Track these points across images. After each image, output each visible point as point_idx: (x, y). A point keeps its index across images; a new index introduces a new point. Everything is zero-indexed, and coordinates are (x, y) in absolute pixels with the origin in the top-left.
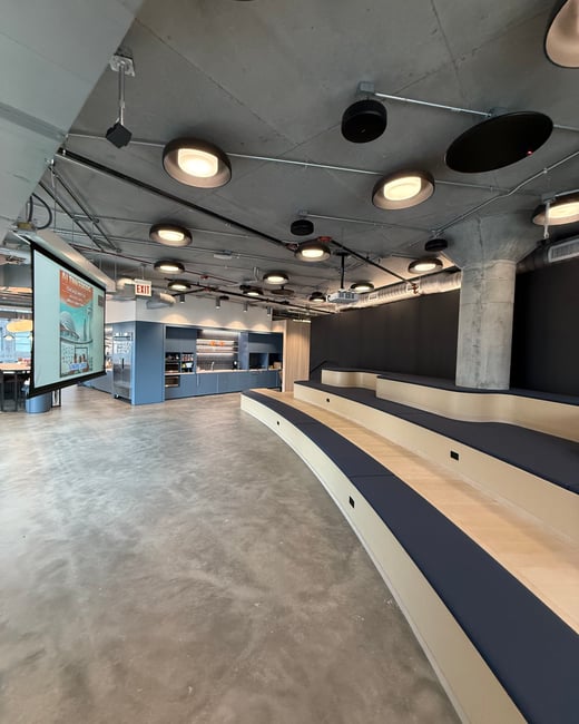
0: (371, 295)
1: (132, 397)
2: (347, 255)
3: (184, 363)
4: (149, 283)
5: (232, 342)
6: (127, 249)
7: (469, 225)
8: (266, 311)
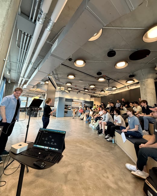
0: (117, 90)
1: (57, 115)
2: (110, 80)
3: (69, 108)
4: (64, 88)
5: (80, 103)
6: (61, 80)
7: (139, 71)
8: (89, 95)
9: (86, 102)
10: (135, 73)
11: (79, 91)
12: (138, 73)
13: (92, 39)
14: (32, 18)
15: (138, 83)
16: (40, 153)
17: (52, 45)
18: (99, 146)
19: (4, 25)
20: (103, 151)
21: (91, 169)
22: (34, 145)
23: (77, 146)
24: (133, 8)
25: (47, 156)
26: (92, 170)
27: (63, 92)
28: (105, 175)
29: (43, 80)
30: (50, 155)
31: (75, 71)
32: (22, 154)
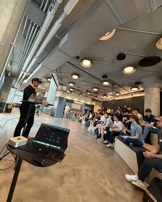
0: (120, 96)
1: (55, 115)
2: (114, 84)
4: (66, 87)
5: (80, 106)
6: (64, 79)
7: (146, 79)
8: (90, 99)
9: (86, 105)
10: (141, 80)
11: (81, 92)
12: (145, 80)
13: (103, 38)
14: (43, 8)
15: (143, 91)
16: (40, 150)
17: (60, 40)
18: (97, 150)
19: (17, 3)
20: (102, 156)
21: (88, 173)
22: (34, 141)
23: (75, 148)
24: (154, 7)
25: (48, 153)
26: (90, 174)
27: (64, 92)
28: (103, 181)
29: (45, 77)
30: (52, 152)
31: (80, 71)
32: (20, 149)
